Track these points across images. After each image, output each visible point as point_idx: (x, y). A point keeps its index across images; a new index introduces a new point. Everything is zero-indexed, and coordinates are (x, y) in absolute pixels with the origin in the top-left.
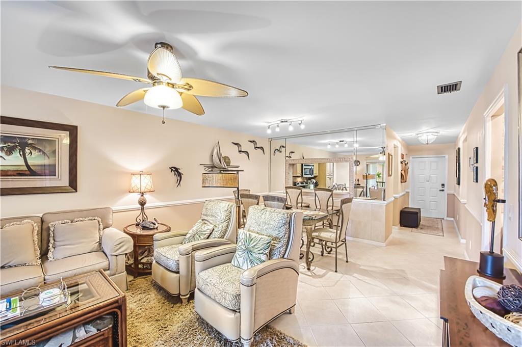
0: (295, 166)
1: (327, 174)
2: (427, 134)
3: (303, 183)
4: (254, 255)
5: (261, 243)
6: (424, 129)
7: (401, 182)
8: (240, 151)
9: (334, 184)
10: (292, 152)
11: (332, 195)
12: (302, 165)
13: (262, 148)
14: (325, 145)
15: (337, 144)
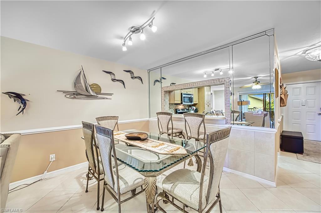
0: (172, 93)
1: (205, 102)
3: (184, 110)
7: (281, 106)
8: (113, 80)
9: (213, 110)
10: (173, 84)
11: (203, 121)
12: (182, 94)
13: (140, 78)
15: (213, 73)
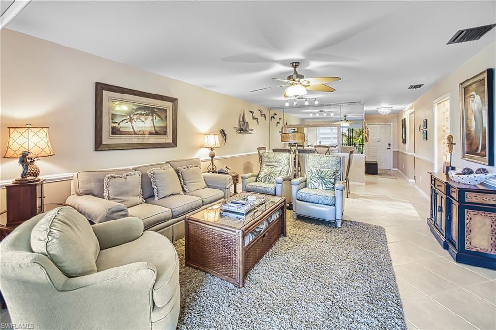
2: (384, 109)
4: (327, 180)
5: (329, 173)
6: (383, 105)
8: (254, 118)
13: (264, 116)
14: (308, 113)
15: (318, 113)
